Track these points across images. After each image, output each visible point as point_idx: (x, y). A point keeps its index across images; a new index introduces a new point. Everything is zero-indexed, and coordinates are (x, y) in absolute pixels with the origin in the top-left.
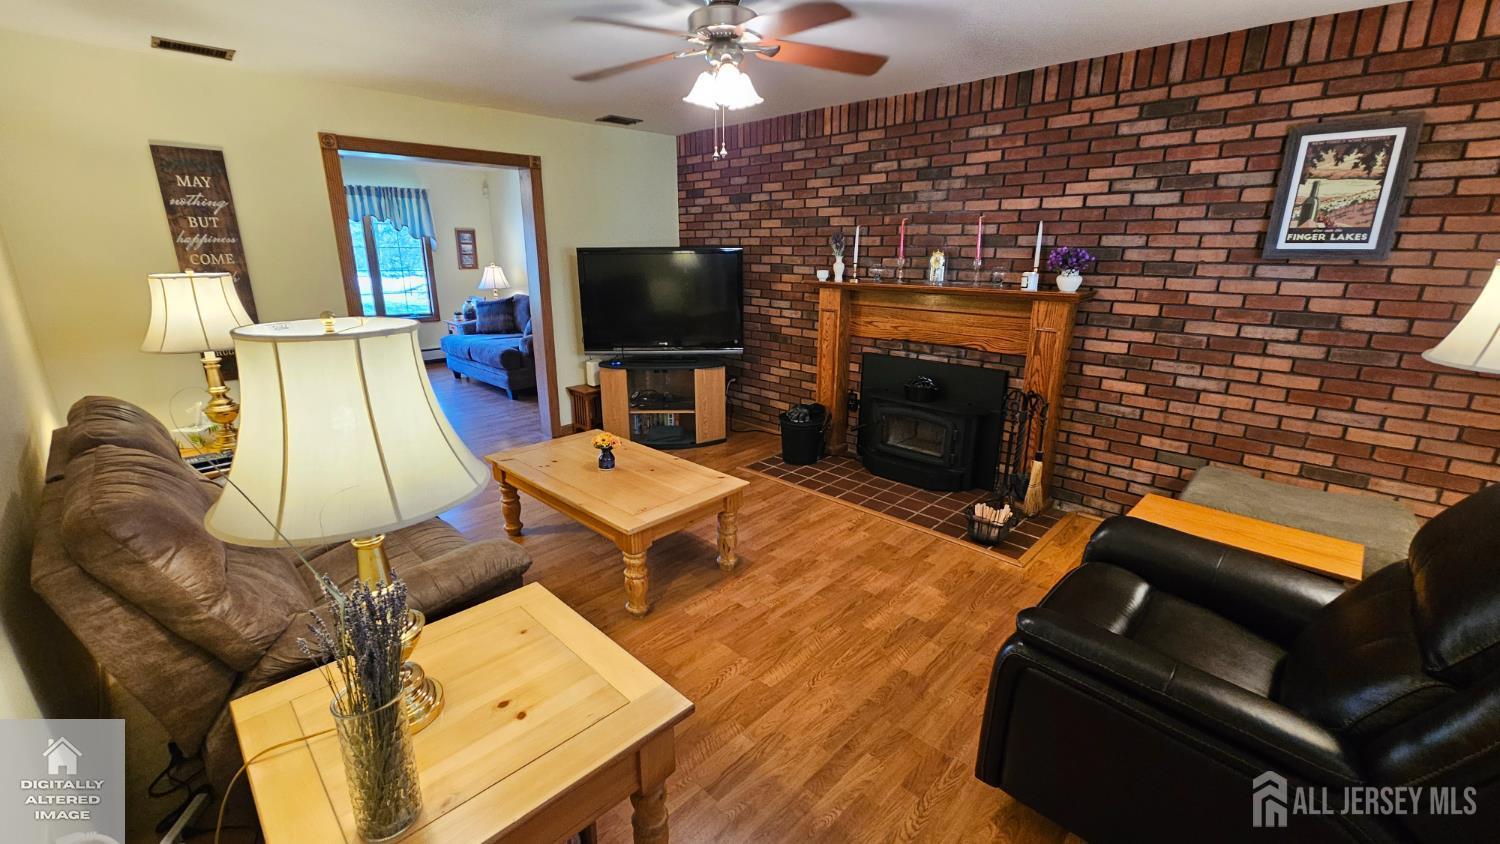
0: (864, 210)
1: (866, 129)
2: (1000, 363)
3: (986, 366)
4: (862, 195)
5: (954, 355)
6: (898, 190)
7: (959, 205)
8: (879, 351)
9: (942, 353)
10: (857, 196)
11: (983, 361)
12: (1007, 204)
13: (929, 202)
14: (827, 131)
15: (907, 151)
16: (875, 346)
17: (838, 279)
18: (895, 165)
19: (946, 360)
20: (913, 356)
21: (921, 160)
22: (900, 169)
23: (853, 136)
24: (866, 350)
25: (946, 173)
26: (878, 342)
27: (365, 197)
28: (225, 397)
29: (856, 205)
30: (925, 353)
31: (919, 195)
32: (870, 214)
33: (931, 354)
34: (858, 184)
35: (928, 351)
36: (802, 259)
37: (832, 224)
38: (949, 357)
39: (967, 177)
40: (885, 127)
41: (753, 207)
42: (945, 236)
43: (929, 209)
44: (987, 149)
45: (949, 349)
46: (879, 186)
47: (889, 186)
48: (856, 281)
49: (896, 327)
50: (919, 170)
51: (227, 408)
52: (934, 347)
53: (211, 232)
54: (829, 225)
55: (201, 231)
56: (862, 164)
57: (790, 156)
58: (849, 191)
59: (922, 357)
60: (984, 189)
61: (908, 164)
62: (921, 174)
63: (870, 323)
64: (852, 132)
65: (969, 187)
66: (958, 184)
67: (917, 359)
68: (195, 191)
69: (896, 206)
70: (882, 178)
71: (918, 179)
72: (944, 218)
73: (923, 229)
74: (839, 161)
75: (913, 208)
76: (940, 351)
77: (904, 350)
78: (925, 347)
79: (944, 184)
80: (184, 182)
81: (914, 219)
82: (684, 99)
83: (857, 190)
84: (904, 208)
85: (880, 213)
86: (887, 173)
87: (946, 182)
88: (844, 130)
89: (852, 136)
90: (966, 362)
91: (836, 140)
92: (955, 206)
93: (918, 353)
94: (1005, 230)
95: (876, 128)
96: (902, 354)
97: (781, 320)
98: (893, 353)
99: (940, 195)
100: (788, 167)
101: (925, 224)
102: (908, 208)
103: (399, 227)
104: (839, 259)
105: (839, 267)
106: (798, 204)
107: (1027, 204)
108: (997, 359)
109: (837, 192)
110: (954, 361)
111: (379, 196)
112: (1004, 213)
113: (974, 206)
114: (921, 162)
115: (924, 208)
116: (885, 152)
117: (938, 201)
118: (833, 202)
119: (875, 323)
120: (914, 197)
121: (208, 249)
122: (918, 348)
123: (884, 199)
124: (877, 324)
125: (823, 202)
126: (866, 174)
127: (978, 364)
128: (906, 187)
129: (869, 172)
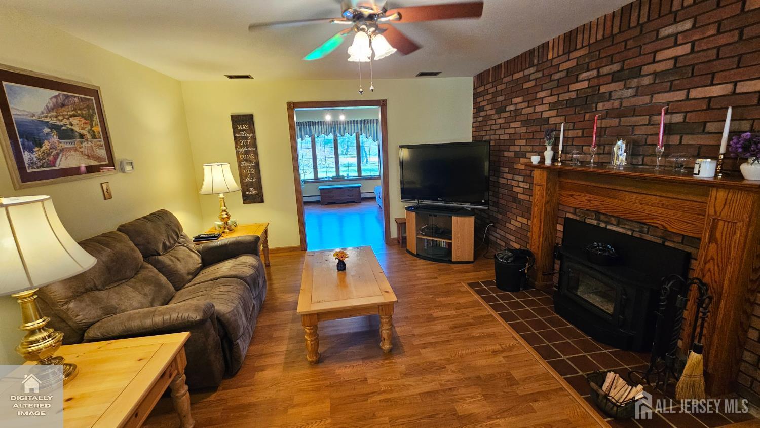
0: (571, 111)
1: (576, 50)
2: (682, 243)
3: (668, 244)
4: (570, 99)
5: (637, 230)
6: (597, 92)
7: (646, 99)
8: (578, 218)
9: (626, 226)
10: (567, 100)
11: (664, 239)
12: (694, 94)
13: (621, 99)
14: (550, 57)
15: (605, 60)
16: (575, 214)
17: (548, 162)
18: (595, 73)
19: (630, 233)
20: (603, 225)
21: (615, 66)
22: (598, 76)
23: (567, 56)
24: (569, 215)
25: (637, 72)
26: (577, 210)
27: (356, 125)
28: (225, 211)
29: (567, 107)
30: (612, 224)
31: (613, 94)
32: (575, 113)
33: (618, 225)
34: (569, 91)
35: (615, 223)
36: (531, 147)
37: (550, 123)
38: (633, 230)
39: (655, 74)
40: (589, 45)
41: (507, 114)
42: (633, 127)
43: (621, 105)
44: (676, 44)
45: (634, 224)
46: (583, 91)
47: (589, 90)
48: (560, 164)
49: (589, 201)
50: (614, 74)
51: (225, 216)
52: (620, 221)
53: (247, 146)
54: (548, 124)
55: (244, 146)
56: (572, 75)
57: (527, 78)
58: (562, 97)
59: (609, 227)
60: (672, 81)
61: (605, 70)
62: (615, 77)
63: (572, 196)
64: (566, 54)
65: (657, 82)
66: (646, 81)
67: (606, 228)
68: (242, 131)
69: (594, 105)
70: (585, 84)
71: (612, 81)
72: (634, 111)
73: (614, 122)
74: (557, 76)
75: (608, 105)
76: (625, 224)
77: (595, 219)
78: (613, 219)
79: (634, 82)
80: (240, 128)
81: (608, 114)
82: (349, 60)
83: (566, 97)
84: (600, 106)
85: (583, 112)
86: (589, 80)
87: (636, 80)
88: (561, 53)
89: (565, 57)
90: (648, 237)
91: (555, 62)
92: (643, 100)
93: (607, 223)
94: (691, 118)
95: (583, 47)
96: (595, 222)
97: (518, 188)
98: (588, 221)
99: (630, 92)
100: (526, 86)
101: (617, 117)
102: (604, 105)
103: (368, 137)
104: (549, 148)
105: (549, 154)
106: (530, 110)
107: (716, 91)
108: (680, 240)
109: (553, 99)
110: (636, 235)
111: (361, 124)
112: (692, 102)
114: (616, 67)
115: (616, 104)
116: (588, 63)
117: (629, 98)
118: (552, 106)
119: (574, 196)
120: (609, 96)
121: (246, 152)
122: (607, 219)
123: (587, 101)
124: (576, 197)
125: (546, 107)
126: (574, 83)
127: (659, 241)
128: (603, 89)
129: (577, 82)
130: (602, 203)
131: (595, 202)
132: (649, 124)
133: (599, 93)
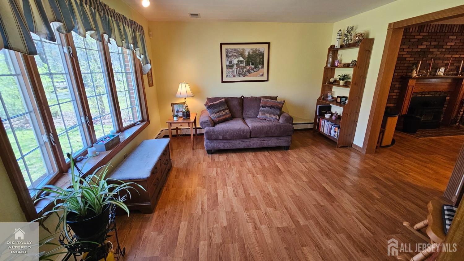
0: (418, 56)
1: (423, 32)
4: (418, 51)
10: (416, 51)
11: (440, 94)
13: (436, 54)
14: (411, 31)
17: (414, 75)
18: (429, 43)
19: (431, 95)
20: (423, 96)
22: (430, 45)
23: (419, 33)
25: (441, 47)
29: (416, 54)
30: (427, 95)
31: (434, 52)
33: (428, 94)
34: (417, 48)
37: (407, 60)
38: (432, 95)
39: (446, 48)
40: (428, 32)
42: (438, 63)
43: (436, 56)
44: (452, 42)
46: (423, 49)
47: (426, 49)
49: (421, 89)
50: (435, 45)
52: (429, 93)
56: (420, 42)
59: (425, 96)
60: (450, 52)
61: (433, 43)
62: (435, 47)
64: (418, 32)
65: (446, 51)
69: (427, 55)
70: (425, 47)
71: (434, 48)
74: (413, 40)
75: (431, 56)
76: (431, 93)
77: (421, 94)
79: (441, 50)
83: (416, 50)
84: (429, 56)
85: (422, 57)
86: (426, 45)
88: (416, 31)
89: (418, 34)
90: (436, 95)
91: (413, 34)
92: (442, 56)
93: (424, 95)
95: (426, 32)
96: (420, 96)
98: (418, 96)
108: (443, 93)
109: (410, 50)
113: (447, 56)
114: (436, 43)
115: (435, 56)
116: (427, 39)
118: (408, 53)
120: (432, 53)
123: (424, 53)
124: (417, 88)
125: (406, 53)
126: (420, 45)
128: (431, 50)
129: (422, 45)
130: (426, 88)
131: (424, 88)
132: (442, 63)
133: (429, 51)
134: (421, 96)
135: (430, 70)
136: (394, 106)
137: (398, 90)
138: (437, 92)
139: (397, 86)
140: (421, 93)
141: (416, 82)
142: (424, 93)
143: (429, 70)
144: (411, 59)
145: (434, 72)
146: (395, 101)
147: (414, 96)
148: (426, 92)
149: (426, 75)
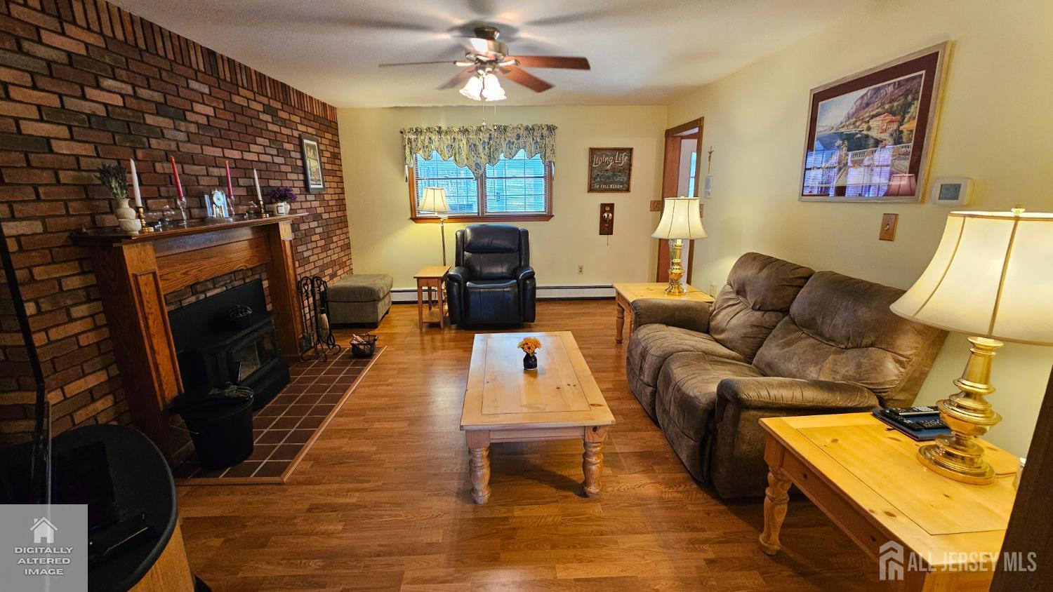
0: (105, 138)
1: (76, 24)
3: (247, 280)
4: (94, 115)
5: (228, 281)
6: (142, 121)
7: (199, 148)
10: (88, 115)
11: (244, 279)
13: (177, 142)
15: (139, 77)
18: (129, 89)
19: (225, 288)
20: (202, 296)
21: (155, 94)
22: (136, 96)
23: (55, 23)
25: (181, 115)
29: (90, 128)
30: (210, 289)
31: (165, 131)
32: (115, 144)
33: (215, 288)
34: (85, 98)
37: (56, 150)
38: (224, 285)
39: (197, 124)
40: (102, 35)
43: (178, 148)
44: (204, 103)
46: (117, 110)
47: (129, 112)
49: (186, 274)
50: (156, 103)
52: (214, 281)
56: (83, 70)
58: (71, 103)
59: (208, 295)
60: (211, 137)
61: (144, 93)
62: (161, 109)
64: (51, 16)
65: (201, 133)
66: (193, 128)
67: (206, 298)
69: (145, 139)
70: (117, 99)
71: (158, 114)
72: (192, 159)
74: (39, 51)
75: (162, 144)
76: (219, 282)
77: (193, 294)
79: (183, 125)
84: (154, 143)
85: (128, 144)
86: (122, 95)
90: (236, 284)
92: (195, 149)
93: (204, 292)
95: (90, 30)
96: (193, 299)
98: (185, 303)
99: (181, 136)
102: (158, 144)
107: (236, 155)
108: (250, 274)
109: (50, 101)
110: (230, 287)
113: (210, 151)
114: (157, 97)
115: (173, 146)
116: (111, 67)
117: (183, 141)
118: (47, 114)
120: (160, 133)
122: (203, 288)
123: (128, 128)
124: (169, 276)
126: (93, 88)
127: (242, 282)
128: (150, 120)
129: (98, 86)
130: (200, 269)
131: (193, 271)
132: (208, 175)
133: (145, 123)
134: (198, 301)
135: (184, 199)
136: (110, 378)
137: (89, 301)
138: (234, 272)
139: (74, 283)
140: (193, 288)
141: (156, 251)
142: (199, 288)
143: (181, 200)
144: (79, 149)
145: (197, 208)
146: (100, 354)
147: (172, 307)
148: (206, 281)
149: (176, 222)
